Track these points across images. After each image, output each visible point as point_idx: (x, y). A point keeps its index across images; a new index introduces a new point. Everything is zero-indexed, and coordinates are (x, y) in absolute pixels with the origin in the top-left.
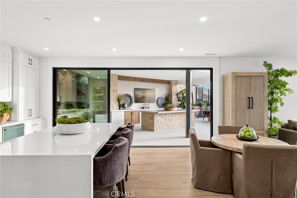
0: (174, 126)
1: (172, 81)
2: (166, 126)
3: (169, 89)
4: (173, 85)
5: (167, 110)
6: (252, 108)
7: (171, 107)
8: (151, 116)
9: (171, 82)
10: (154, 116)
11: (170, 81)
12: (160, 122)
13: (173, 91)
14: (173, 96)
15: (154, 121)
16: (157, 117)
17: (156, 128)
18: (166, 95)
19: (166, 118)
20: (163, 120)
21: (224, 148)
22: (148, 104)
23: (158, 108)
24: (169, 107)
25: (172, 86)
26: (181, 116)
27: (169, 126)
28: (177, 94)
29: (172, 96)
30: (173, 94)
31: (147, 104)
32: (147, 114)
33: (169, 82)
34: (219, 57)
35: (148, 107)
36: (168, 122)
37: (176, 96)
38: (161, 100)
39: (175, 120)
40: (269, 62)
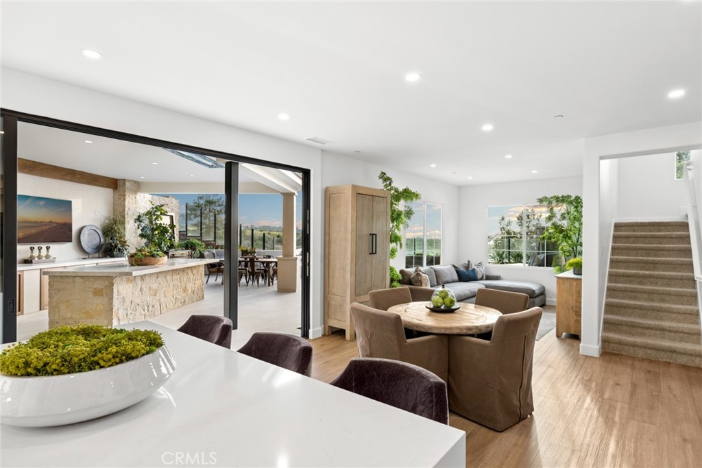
0: (163, 306)
1: (124, 180)
2: (144, 310)
3: (114, 204)
4: (127, 194)
5: (140, 263)
6: (376, 253)
7: (153, 256)
8: (99, 285)
9: (120, 184)
10: (112, 285)
11: (117, 180)
12: (128, 302)
13: (126, 209)
14: (129, 222)
15: (112, 298)
16: (120, 287)
17: (119, 320)
18: (107, 221)
19: (143, 287)
20: (137, 292)
21: (443, 331)
22: (48, 248)
23: (79, 259)
24: (146, 256)
25: (125, 195)
26: (178, 277)
27: (150, 307)
28: (139, 219)
29: (123, 223)
30: (127, 219)
31: (44, 246)
32: (78, 280)
33: (114, 184)
34: (322, 150)
35: (47, 257)
36: (148, 299)
37: (136, 225)
38: (89, 235)
39: (165, 289)
40: (388, 175)
